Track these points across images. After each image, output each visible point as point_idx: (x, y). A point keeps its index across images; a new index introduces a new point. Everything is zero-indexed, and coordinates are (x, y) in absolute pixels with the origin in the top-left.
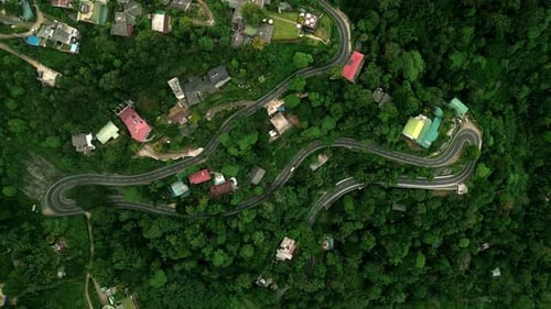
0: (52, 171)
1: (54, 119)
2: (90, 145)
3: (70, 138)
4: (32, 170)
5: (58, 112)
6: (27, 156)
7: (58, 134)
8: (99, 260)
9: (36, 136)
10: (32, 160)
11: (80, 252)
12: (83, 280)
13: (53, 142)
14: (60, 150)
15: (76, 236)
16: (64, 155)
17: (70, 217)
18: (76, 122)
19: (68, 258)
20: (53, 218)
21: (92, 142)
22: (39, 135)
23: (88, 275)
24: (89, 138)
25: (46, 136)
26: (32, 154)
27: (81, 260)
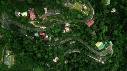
0: (8, 17)
1: (12, 5)
2: (19, 15)
3: (14, 11)
4: (3, 15)
5: (14, 3)
6: (3, 11)
7: (12, 9)
8: (10, 43)
9: (7, 7)
10: (4, 13)
11: (6, 40)
12: (4, 47)
13: (10, 10)
14: (11, 13)
15: (6, 35)
16: (12, 15)
17: (7, 30)
18: (17, 8)
19: (2, 40)
20: (3, 29)
21: (20, 15)
22: (8, 8)
23: (6, 46)
24: (19, 13)
25: (9, 8)
26: (4, 11)
27: (5, 42)
